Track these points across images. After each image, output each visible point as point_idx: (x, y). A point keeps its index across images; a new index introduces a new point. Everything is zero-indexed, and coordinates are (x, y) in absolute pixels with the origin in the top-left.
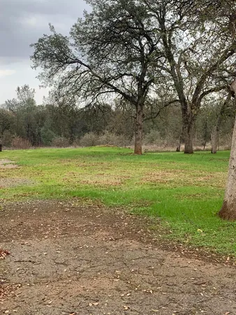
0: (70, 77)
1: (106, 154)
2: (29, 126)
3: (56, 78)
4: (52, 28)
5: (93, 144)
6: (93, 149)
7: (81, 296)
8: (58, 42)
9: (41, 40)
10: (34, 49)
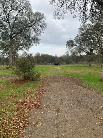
0: (74, 49)
1: (82, 66)
2: (67, 60)
3: (71, 49)
4: (70, 39)
5: (81, 64)
6: (80, 65)
7: (59, 94)
8: (72, 42)
9: (68, 41)
10: (66, 43)
